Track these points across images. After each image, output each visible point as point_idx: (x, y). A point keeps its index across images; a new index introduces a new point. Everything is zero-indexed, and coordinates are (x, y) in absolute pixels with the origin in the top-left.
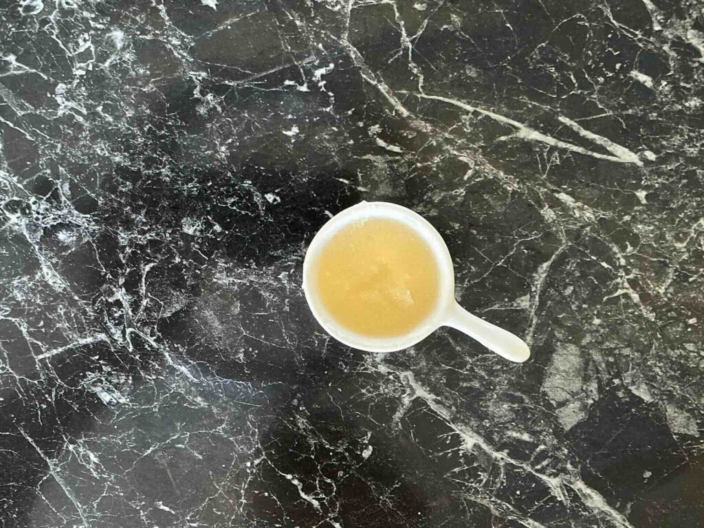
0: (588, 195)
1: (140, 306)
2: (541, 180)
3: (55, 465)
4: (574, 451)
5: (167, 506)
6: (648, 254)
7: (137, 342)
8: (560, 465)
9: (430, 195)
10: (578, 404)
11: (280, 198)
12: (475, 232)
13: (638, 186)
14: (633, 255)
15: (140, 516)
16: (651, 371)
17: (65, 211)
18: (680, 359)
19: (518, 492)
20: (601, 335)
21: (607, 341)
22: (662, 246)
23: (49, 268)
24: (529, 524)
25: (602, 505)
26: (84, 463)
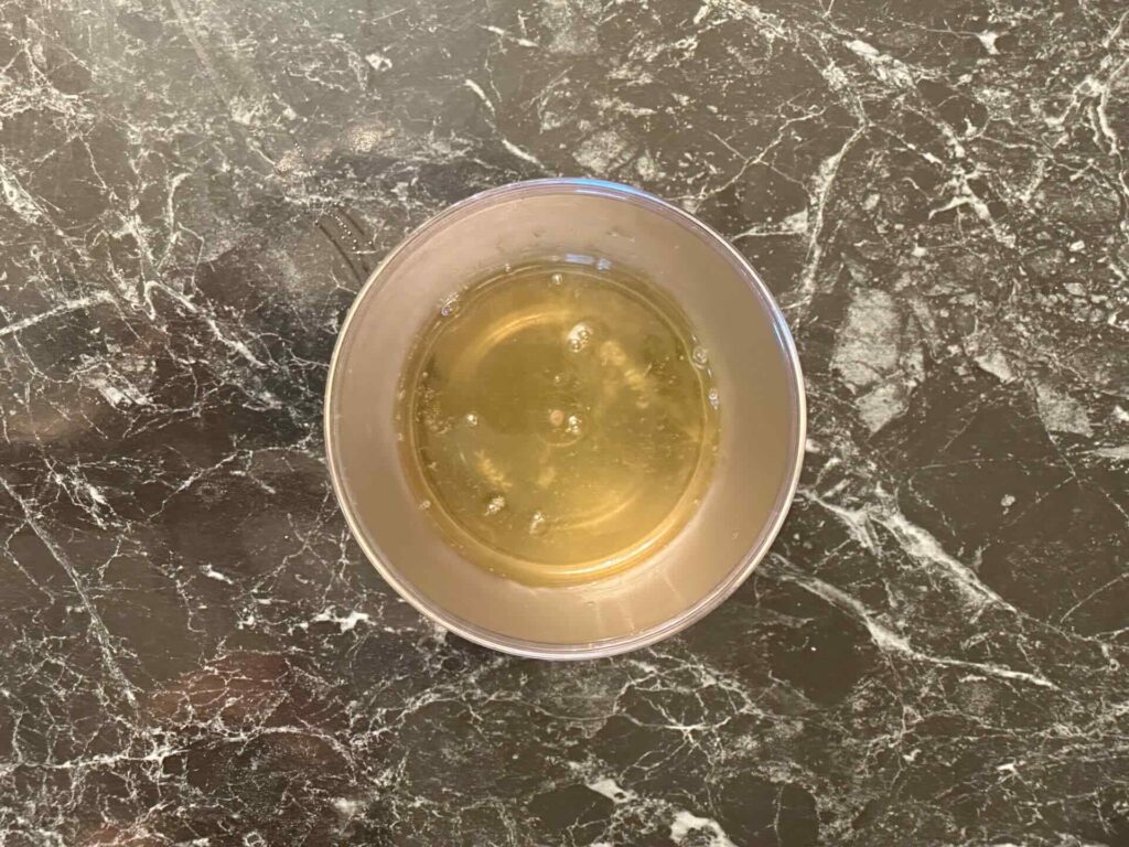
0: (900, 43)
1: (165, 244)
2: (822, 20)
3: (33, 508)
4: (887, 466)
5: (220, 572)
6: (1002, 138)
7: (163, 303)
8: (864, 489)
9: (638, 49)
10: (891, 389)
11: (392, 61)
12: (714, 109)
13: (982, 26)
14: (976, 141)
15: (176, 589)
16: (1010, 329)
17: (38, 90)
18: (1058, 310)
19: (797, 537)
20: (926, 274)
21: (938, 282)
22: (1025, 123)
23: (13, 184)
24: (815, 587)
25: (934, 553)
26: (81, 505)
